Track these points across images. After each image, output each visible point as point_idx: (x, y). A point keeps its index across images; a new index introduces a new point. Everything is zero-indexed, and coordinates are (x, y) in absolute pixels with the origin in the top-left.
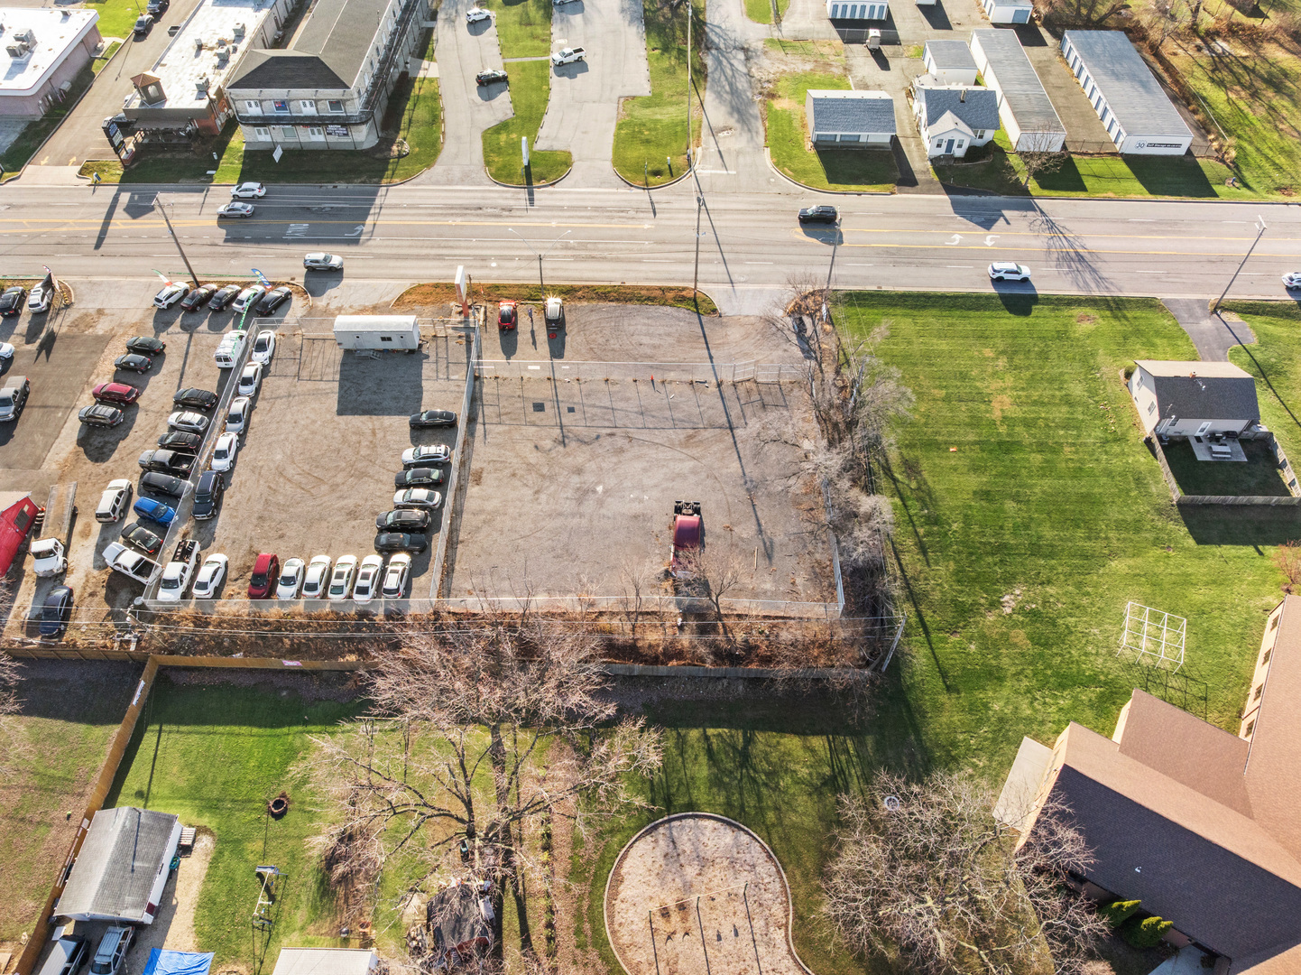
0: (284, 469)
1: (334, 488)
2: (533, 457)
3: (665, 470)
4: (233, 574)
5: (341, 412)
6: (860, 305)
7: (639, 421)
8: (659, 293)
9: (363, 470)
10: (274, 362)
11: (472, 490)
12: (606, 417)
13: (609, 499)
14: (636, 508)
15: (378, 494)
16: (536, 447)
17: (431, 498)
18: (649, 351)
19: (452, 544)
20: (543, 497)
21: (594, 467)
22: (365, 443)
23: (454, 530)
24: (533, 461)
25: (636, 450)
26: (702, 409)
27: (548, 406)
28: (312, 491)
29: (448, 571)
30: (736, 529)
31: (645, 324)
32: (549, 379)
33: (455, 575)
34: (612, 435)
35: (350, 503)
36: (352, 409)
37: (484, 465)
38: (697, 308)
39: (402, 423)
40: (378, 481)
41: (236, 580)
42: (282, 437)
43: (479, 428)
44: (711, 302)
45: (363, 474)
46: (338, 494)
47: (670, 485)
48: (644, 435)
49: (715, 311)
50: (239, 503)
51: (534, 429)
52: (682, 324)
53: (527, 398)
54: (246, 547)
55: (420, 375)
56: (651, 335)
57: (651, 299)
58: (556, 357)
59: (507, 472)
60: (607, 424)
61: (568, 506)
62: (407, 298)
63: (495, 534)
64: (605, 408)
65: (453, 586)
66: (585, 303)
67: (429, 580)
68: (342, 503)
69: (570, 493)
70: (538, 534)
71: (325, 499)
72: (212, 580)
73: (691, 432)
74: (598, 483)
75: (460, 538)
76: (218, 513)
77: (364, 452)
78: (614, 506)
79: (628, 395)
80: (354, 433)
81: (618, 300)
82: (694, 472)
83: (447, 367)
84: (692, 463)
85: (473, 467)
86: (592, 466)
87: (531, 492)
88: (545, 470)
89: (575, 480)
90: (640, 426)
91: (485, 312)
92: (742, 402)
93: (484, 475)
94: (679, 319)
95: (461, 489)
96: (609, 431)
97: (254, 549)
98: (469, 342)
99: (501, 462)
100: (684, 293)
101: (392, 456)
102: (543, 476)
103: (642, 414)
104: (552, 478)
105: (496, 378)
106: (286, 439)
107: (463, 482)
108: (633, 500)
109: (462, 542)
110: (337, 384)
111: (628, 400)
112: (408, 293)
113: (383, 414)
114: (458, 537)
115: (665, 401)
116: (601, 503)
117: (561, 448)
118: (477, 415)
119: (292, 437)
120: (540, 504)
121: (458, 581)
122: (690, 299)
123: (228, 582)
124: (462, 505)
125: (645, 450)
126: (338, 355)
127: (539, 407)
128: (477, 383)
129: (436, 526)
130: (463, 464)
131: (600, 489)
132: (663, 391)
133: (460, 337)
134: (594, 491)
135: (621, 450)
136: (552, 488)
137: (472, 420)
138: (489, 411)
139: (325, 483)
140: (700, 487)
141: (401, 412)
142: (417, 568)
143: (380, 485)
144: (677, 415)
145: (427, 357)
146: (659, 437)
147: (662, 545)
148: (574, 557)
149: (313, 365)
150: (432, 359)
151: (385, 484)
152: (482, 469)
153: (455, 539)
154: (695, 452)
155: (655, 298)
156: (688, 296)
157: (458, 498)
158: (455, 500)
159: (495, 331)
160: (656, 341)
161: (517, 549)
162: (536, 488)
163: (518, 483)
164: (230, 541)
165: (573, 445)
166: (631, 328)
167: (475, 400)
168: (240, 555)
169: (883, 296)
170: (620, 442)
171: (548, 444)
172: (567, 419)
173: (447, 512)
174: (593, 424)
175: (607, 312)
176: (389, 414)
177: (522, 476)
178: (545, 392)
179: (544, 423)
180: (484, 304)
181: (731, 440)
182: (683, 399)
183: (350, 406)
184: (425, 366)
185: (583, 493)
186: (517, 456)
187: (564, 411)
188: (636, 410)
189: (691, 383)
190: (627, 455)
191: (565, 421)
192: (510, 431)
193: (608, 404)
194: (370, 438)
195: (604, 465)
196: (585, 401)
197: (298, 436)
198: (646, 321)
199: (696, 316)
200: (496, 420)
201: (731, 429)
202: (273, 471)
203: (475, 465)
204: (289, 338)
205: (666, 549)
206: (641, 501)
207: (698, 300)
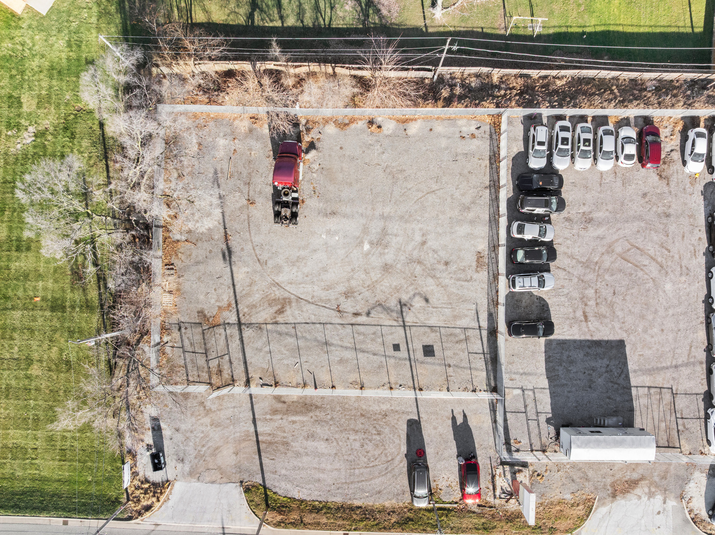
0: (660, 271)
1: (610, 250)
2: (429, 286)
3: (306, 270)
4: (676, 156)
5: (621, 344)
6: (90, 496)
7: (331, 334)
8: (308, 518)
9: (588, 271)
10: (702, 414)
11: (483, 246)
12: (362, 337)
13: (358, 234)
14: (332, 224)
15: (569, 242)
16: (427, 300)
17: (521, 230)
18: (318, 430)
19: (495, 186)
20: (418, 238)
21: (372, 274)
22: (592, 303)
23: (495, 199)
24: (430, 281)
25: (332, 295)
26: (267, 349)
27: (420, 354)
28: (630, 247)
29: (495, 158)
30: (245, 202)
31: (323, 471)
32: (421, 390)
33: (488, 153)
34: (356, 314)
35: (594, 232)
36: (612, 347)
37: (475, 276)
38: (266, 495)
39: (561, 332)
40: (572, 257)
41: (672, 151)
42: (671, 312)
43: (484, 324)
44: (250, 502)
45: (586, 265)
46: (605, 242)
47: (302, 253)
48: (327, 315)
49: (247, 490)
50: (691, 232)
51: (433, 322)
52: (283, 472)
53: (440, 365)
54: (673, 184)
55: (553, 395)
56: (318, 455)
57: (316, 509)
58: (415, 421)
59: (453, 267)
60: (361, 329)
61: (394, 227)
62: (580, 511)
63: (457, 194)
64: (363, 352)
65: (488, 142)
66: (387, 504)
67: (509, 147)
68: (600, 231)
69: (394, 241)
70: (420, 194)
71: (615, 237)
72: (694, 141)
73: (280, 319)
74: (368, 254)
75: (488, 191)
76: (707, 220)
77: (590, 292)
78: (352, 227)
79: (340, 368)
80: (605, 317)
81: (352, 509)
82: (278, 269)
83: (526, 407)
84: (280, 279)
85: (486, 273)
86: (375, 275)
87: (429, 243)
88: (418, 269)
89: (389, 257)
90: (329, 326)
91: (494, 489)
92: (227, 357)
93: (474, 264)
94: (286, 478)
95: (494, 247)
96: (360, 319)
97: (665, 182)
98: (507, 443)
99: (459, 280)
100: (279, 518)
101: (563, 287)
102: (419, 262)
103: (326, 343)
104: (411, 261)
105: (474, 391)
106: (666, 309)
107: (493, 255)
108: (336, 233)
109: (486, 188)
110: (633, 382)
111: (341, 361)
112: (582, 519)
113: (581, 341)
114: (490, 193)
115: (303, 359)
116: (365, 230)
117: (405, 298)
118: (489, 340)
119: (661, 312)
120: (421, 229)
121: (482, 146)
122: (273, 509)
123: (678, 148)
124: (490, 227)
125: (323, 295)
126: (638, 422)
127: (428, 351)
128: (493, 384)
129: (512, 204)
130: (496, 277)
131: (367, 247)
132: (306, 373)
133: (518, 451)
134: (371, 243)
135: (348, 294)
136: (410, 248)
137: (493, 332)
138: (478, 345)
139: (619, 255)
140: (274, 250)
141: (562, 343)
142: (521, 159)
143: (569, 251)
144: (291, 340)
145: (548, 421)
146: (309, 313)
147: (310, 182)
148: (388, 171)
149: (661, 409)
150: (543, 419)
151: (565, 253)
152: (477, 271)
153: (493, 190)
154: (278, 293)
155: (311, 512)
156: (275, 514)
157: (495, 237)
158: (498, 234)
159: (482, 461)
160: (311, 444)
161: (437, 179)
162: (425, 247)
163: (442, 254)
164: (689, 190)
165: (393, 303)
166: (337, 466)
167: (493, 360)
168: (675, 175)
169: (64, 509)
170: (348, 306)
171: (418, 303)
172: (398, 336)
173: (503, 221)
174: (373, 329)
175: (363, 491)
176: (575, 341)
177: (439, 262)
178: (427, 370)
179: (423, 329)
180: (497, 502)
181: (240, 307)
182: (285, 362)
183: (614, 351)
184: (548, 408)
185: (380, 242)
186: (445, 287)
187: (403, 347)
188: (333, 348)
189: (276, 384)
190: (341, 288)
191: (401, 331)
192: (455, 317)
193: (360, 355)
194: (587, 309)
195: (363, 276)
196: (383, 359)
197: (656, 312)
198: (321, 476)
199: (268, 484)
200: (470, 333)
201: (240, 324)
202: (669, 270)
203: (483, 276)
204: (695, 449)
205: (308, 177)
206: (329, 232)
207: (263, 506)
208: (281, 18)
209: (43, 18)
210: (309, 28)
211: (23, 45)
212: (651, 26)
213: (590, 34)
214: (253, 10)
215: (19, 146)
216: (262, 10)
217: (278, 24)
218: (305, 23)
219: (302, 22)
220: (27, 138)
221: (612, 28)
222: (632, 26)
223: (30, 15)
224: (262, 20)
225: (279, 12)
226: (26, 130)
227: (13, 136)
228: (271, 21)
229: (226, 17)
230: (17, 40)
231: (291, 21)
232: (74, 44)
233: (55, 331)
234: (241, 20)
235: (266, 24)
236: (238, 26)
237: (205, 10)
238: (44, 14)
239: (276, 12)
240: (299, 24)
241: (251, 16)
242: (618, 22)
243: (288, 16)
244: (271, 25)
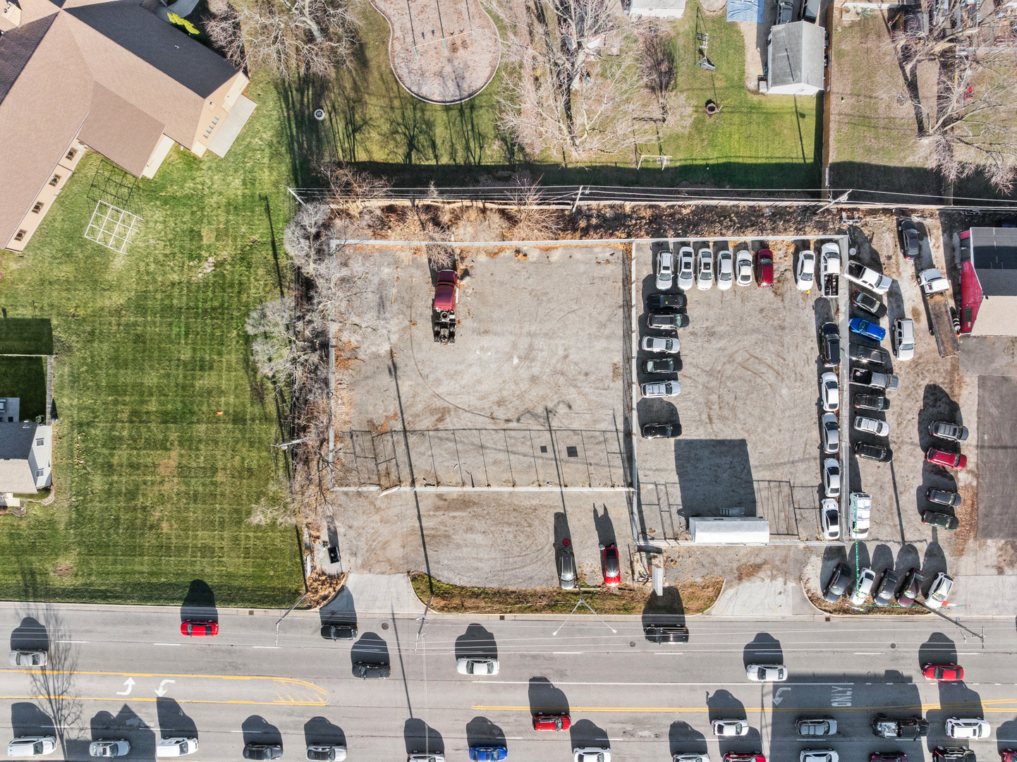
0: (777, 378)
1: (731, 360)
2: (571, 394)
3: (462, 382)
4: (790, 275)
5: (742, 443)
6: (273, 589)
7: (486, 439)
8: (468, 603)
9: (711, 379)
10: (817, 504)
11: (618, 358)
12: (513, 441)
13: (507, 350)
14: (486, 341)
15: (694, 353)
16: (570, 407)
17: (650, 344)
18: (476, 523)
19: (627, 305)
20: (561, 353)
21: (521, 385)
22: (716, 407)
23: (628, 317)
24: (572, 390)
25: (486, 404)
26: (430, 453)
27: (564, 455)
28: (749, 356)
29: (627, 281)
30: (408, 323)
31: (481, 560)
32: (566, 486)
33: (621, 277)
34: (508, 421)
35: (716, 344)
36: (735, 446)
37: (612, 385)
38: (431, 583)
39: (689, 433)
40: (697, 366)
41: (786, 270)
42: (787, 414)
43: (621, 427)
44: (416, 589)
45: (710, 373)
46: (726, 353)
47: (459, 367)
48: (481, 421)
49: (414, 579)
50: (804, 343)
51: (575, 426)
52: (446, 562)
53: (582, 463)
54: (787, 300)
55: (683, 489)
56: (478, 546)
57: (475, 594)
58: (562, 514)
59: (592, 378)
60: (512, 433)
61: (540, 343)
62: (710, 592)
63: (595, 313)
64: (515, 453)
65: (621, 267)
66: (538, 589)
67: (640, 271)
68: (722, 344)
69: (540, 356)
70: (562, 314)
71: (735, 348)
72: (803, 262)
73: (440, 426)
74: (516, 368)
75: (622, 310)
76: (817, 332)
77: (714, 397)
78: (502, 343)
79: (494, 468)
80: (727, 419)
81: (507, 593)
82: (438, 382)
83: (659, 499)
84: (440, 390)
85: (621, 382)
86: (524, 386)
87: (571, 357)
88: (562, 380)
89: (536, 370)
90: (484, 432)
91: (633, 573)
92: (394, 461)
93: (611, 374)
94: (449, 568)
95: (628, 359)
96: (511, 425)
97: (780, 298)
98: (644, 532)
99: (598, 388)
100: (443, 603)
101: (689, 393)
102: (562, 374)
103: (482, 447)
104: (555, 372)
105: (613, 486)
106: (783, 412)
107: (627, 366)
108: (489, 349)
109: (620, 307)
110: (755, 476)
111: (495, 463)
112: (712, 600)
113: (706, 441)
114: (624, 312)
115: (462, 461)
116: (514, 346)
117: (550, 405)
118: (625, 442)
119: (779, 414)
120: (563, 345)
121: (616, 270)
122: (437, 595)
123: (791, 268)
124: (624, 341)
125: (478, 404)
126: (759, 512)
127: (572, 452)
128: (629, 480)
129: (642, 321)
130: (630, 385)
131: (516, 361)
132: (464, 474)
133: (653, 539)
134: (520, 358)
135: (500, 403)
136: (554, 361)
137: (628, 434)
138: (616, 446)
139: (740, 364)
140: (434, 365)
141: (690, 443)
142: (650, 281)
143: (694, 362)
144: (451, 445)
145: (679, 512)
146: (466, 420)
147: (465, 304)
148: (533, 293)
149: (781, 501)
150: (674, 510)
151: (691, 364)
152: (614, 381)
153: (626, 309)
154: (438, 403)
155: (470, 597)
156: (438, 599)
157: (629, 350)
158: (631, 348)
159: (621, 548)
160: (469, 536)
161: (577, 300)
162: (567, 360)
163: (583, 366)
164: (801, 305)
165: (540, 410)
166: (493, 555)
167: (629, 459)
168: (789, 293)
169: (249, 601)
170: (501, 413)
171: (562, 410)
172: (545, 439)
173: (635, 337)
174: (523, 433)
175: (517, 577)
176: (701, 441)
177: (580, 373)
178: (571, 469)
179: (566, 433)
180: (636, 585)
181: (405, 416)
182: (446, 464)
183: (737, 450)
184: (679, 501)
185: (528, 357)
186: (585, 395)
187: (549, 449)
188: (488, 451)
189: (438, 484)
190: (494, 398)
191: (547, 434)
192: (595, 422)
193: (512, 457)
194: (712, 413)
195: (513, 387)
196: (532, 459)
197: (774, 414)
198: (480, 565)
199: (433, 573)
200: (608, 435)
201: (405, 431)
202: (785, 377)
203: (619, 384)
204: (812, 536)
205: (463, 300)
206: (482, 349)
207: (429, 593)
208: (436, 157)
209: (222, 160)
210: (461, 166)
211: (203, 185)
212: (767, 158)
213: (713, 166)
214: (411, 150)
215: (200, 275)
216: (418, 150)
217: (433, 162)
218: (458, 161)
219: (455, 160)
220: (208, 268)
221: (732, 160)
222: (751, 157)
223: (210, 158)
224: (419, 159)
225: (434, 152)
226: (207, 260)
227: (195, 267)
228: (427, 160)
229: (386, 157)
230: (198, 180)
231: (445, 160)
232: (249, 182)
233: (237, 442)
234: (400, 159)
235: (423, 163)
236: (397, 165)
237: (367, 151)
238: (223, 157)
239: (431, 152)
240: (452, 162)
241: (408, 156)
242: (738, 155)
243: (442, 155)
244: (427, 163)
